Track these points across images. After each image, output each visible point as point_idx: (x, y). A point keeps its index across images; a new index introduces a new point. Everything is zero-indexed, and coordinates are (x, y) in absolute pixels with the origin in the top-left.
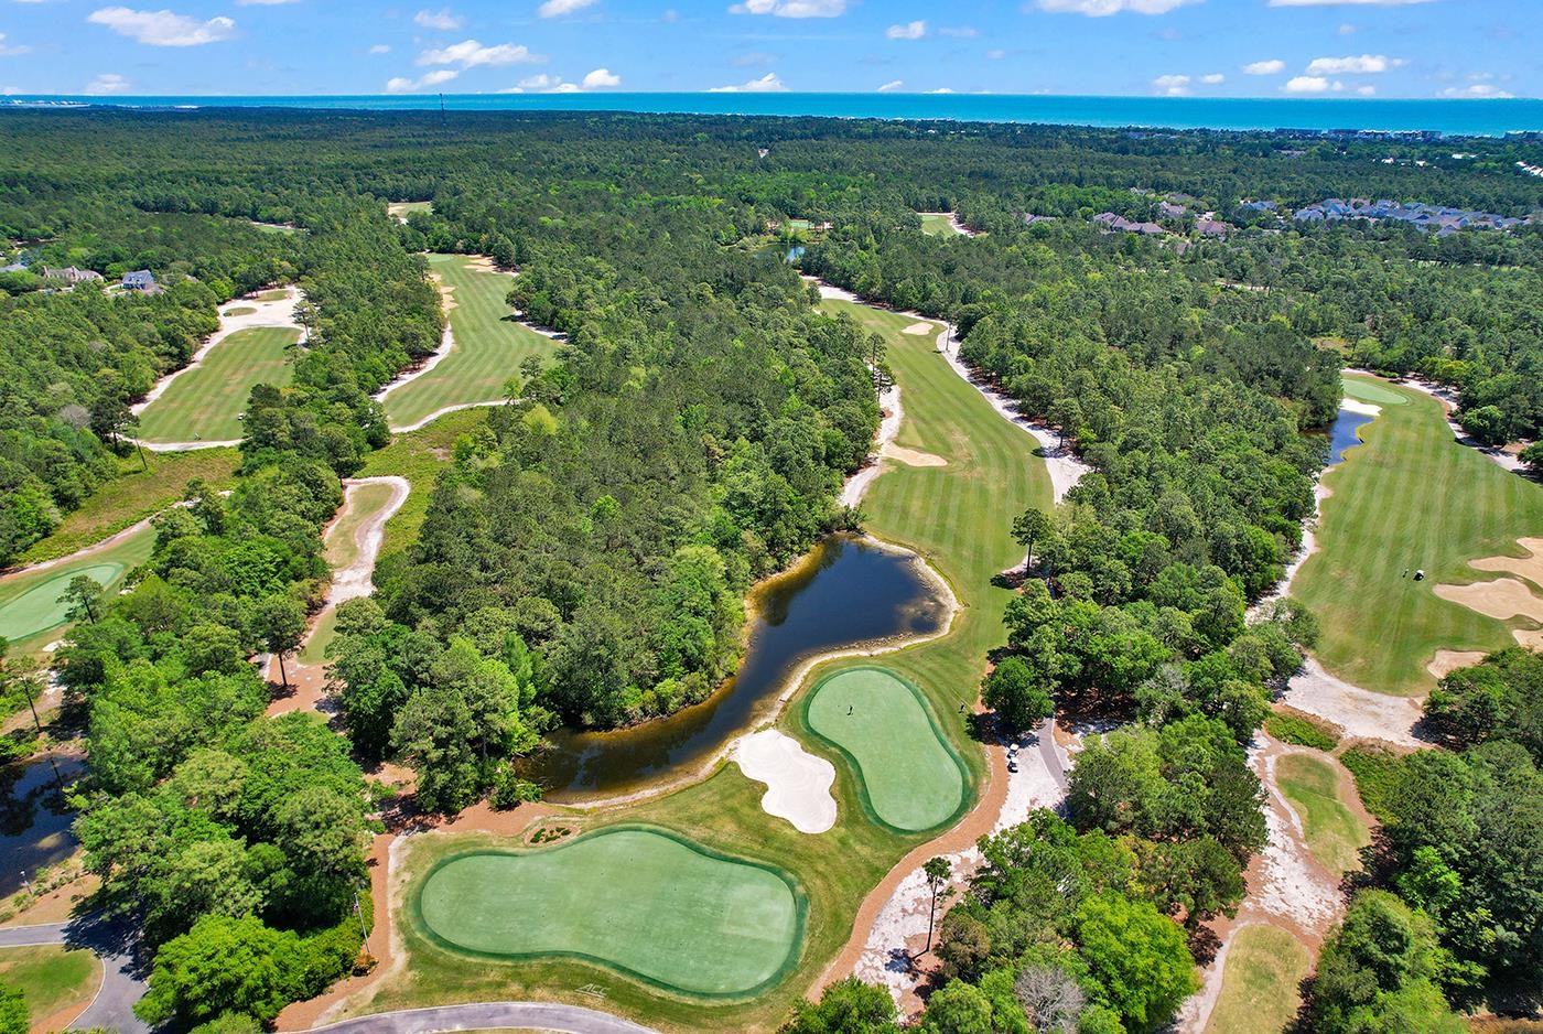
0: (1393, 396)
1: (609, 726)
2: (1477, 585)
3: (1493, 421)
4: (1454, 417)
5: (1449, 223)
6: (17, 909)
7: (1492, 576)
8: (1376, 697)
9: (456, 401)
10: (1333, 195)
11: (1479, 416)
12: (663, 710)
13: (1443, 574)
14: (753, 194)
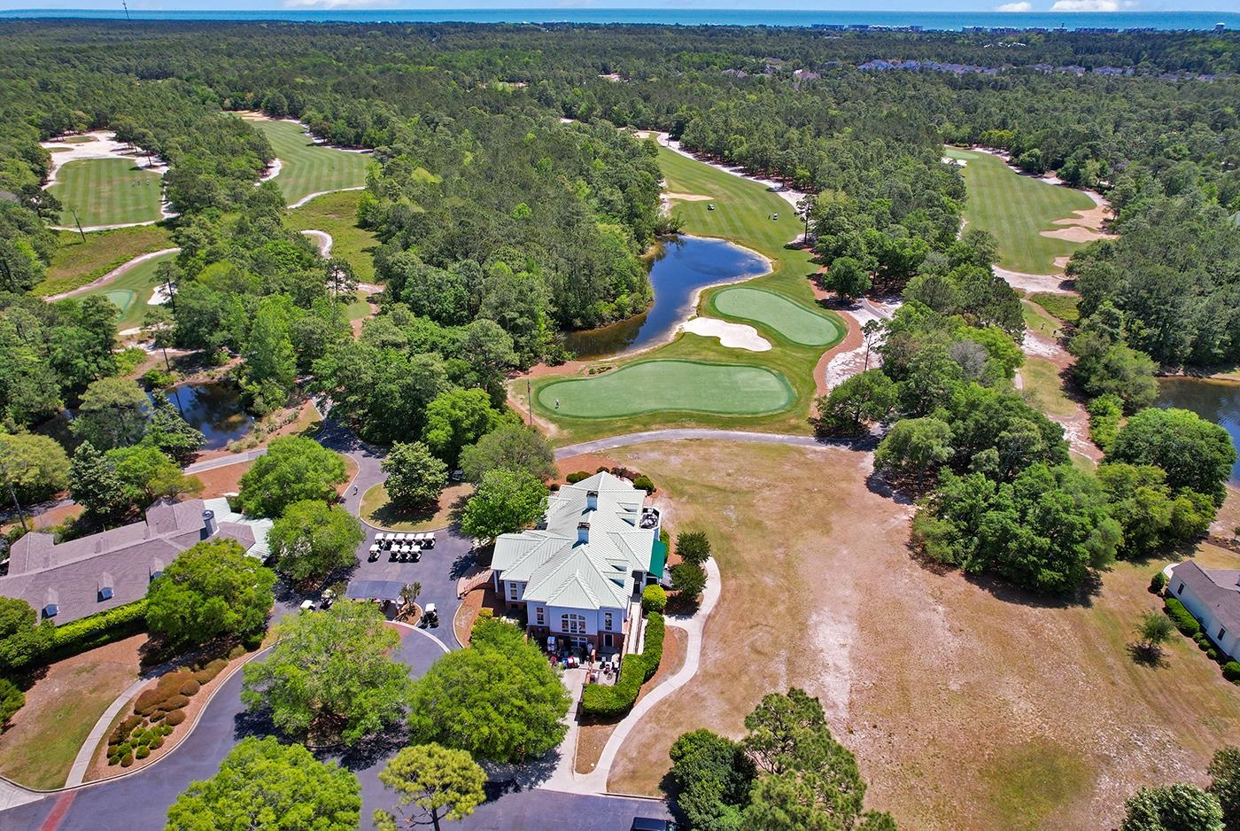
0: (969, 155)
1: (592, 326)
2: (1061, 230)
3: (1038, 158)
4: (1010, 163)
5: (958, 71)
6: (258, 441)
7: (1067, 226)
8: (1034, 276)
9: (317, 190)
10: (876, 57)
11: (1029, 156)
12: (622, 316)
13: (1041, 228)
14: (454, 63)
